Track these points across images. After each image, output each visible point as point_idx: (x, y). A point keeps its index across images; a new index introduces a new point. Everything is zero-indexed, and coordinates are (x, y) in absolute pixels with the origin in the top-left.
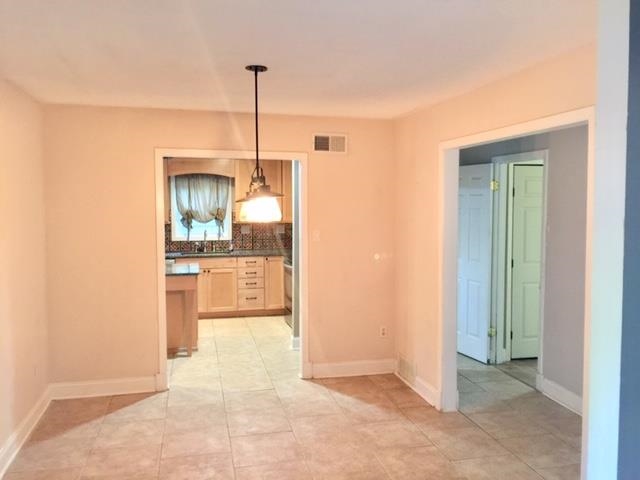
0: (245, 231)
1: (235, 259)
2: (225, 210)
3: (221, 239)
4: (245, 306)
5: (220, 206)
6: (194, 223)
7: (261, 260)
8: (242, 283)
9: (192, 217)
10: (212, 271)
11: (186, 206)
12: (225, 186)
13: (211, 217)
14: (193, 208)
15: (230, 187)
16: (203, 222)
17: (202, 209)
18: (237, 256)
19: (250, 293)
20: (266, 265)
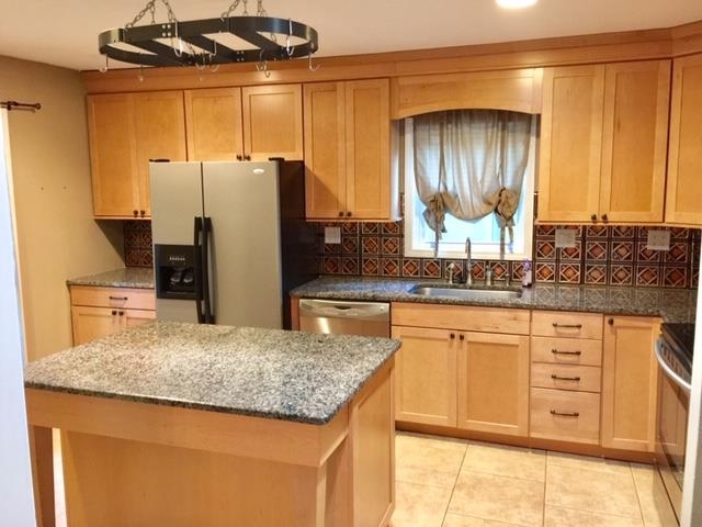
0: (564, 242)
1: (525, 315)
2: (517, 192)
3: (508, 257)
4: (547, 431)
5: (508, 184)
6: (449, 220)
7: (594, 323)
8: (542, 374)
9: (446, 208)
10: (470, 337)
11: (434, 182)
12: (521, 137)
13: (484, 208)
14: (450, 188)
15: (533, 139)
16: (467, 219)
17: (467, 191)
18: (531, 308)
19: (563, 399)
20: (610, 339)
